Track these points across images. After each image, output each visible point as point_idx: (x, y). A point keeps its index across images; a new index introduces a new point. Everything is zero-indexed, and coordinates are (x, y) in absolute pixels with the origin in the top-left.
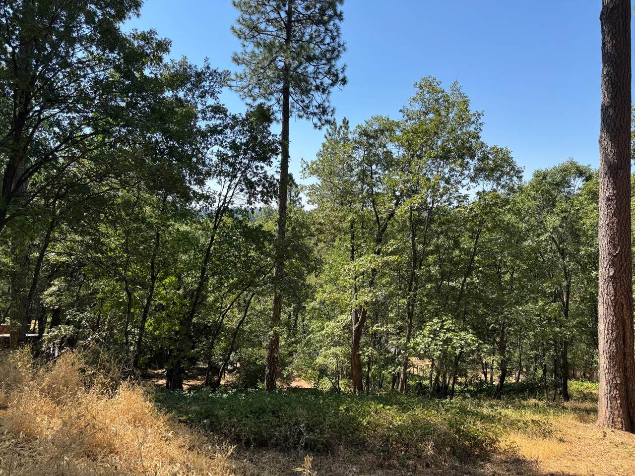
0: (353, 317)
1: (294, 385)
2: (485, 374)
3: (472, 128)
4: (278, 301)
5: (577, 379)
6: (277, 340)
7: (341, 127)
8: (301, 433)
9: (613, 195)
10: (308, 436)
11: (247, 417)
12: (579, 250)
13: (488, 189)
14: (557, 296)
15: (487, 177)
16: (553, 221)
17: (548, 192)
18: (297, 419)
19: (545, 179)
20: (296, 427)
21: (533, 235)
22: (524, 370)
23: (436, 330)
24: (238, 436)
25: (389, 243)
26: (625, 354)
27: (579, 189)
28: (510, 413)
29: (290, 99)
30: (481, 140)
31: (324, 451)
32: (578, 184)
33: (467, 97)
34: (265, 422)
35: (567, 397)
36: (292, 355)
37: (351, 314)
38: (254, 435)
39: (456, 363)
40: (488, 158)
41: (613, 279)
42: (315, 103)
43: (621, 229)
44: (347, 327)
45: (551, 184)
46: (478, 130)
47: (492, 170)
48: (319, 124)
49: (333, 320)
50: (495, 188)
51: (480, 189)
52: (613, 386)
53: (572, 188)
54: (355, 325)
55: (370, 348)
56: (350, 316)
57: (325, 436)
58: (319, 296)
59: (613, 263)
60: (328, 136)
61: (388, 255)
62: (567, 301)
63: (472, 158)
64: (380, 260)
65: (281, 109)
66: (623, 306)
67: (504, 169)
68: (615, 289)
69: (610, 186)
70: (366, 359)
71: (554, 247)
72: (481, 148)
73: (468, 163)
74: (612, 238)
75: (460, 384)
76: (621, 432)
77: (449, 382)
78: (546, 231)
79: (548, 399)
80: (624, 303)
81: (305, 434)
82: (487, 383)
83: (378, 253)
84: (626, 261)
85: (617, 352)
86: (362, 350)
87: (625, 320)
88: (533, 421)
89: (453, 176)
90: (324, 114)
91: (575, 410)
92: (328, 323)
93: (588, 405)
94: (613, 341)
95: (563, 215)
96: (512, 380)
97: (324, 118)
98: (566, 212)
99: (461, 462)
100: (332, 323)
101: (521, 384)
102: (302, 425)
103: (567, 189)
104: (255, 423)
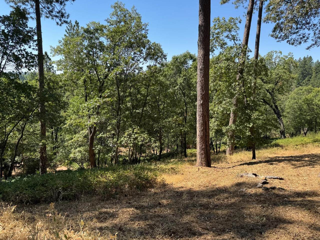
0: (89, 131)
1: (58, 169)
2: (154, 151)
3: (143, 32)
4: (43, 126)
5: (190, 148)
6: (45, 148)
7: (75, 26)
8: (60, 192)
9: (203, 68)
10: (64, 193)
11: (27, 190)
12: (190, 93)
13: (152, 64)
14: (182, 114)
15: (151, 58)
16: (180, 80)
17: (178, 66)
18: (57, 186)
19: (177, 60)
20: (57, 190)
21: (172, 87)
22: (170, 147)
23: (130, 133)
24: (21, 200)
25: (105, 92)
26: (206, 136)
27: (191, 65)
28: (163, 166)
29: (40, 6)
30: (148, 38)
31: (73, 199)
32: (190, 63)
33: (140, 15)
34: (37, 190)
35: (186, 156)
36: (56, 154)
37: (88, 129)
38: (31, 198)
39: (141, 148)
40: (151, 49)
41: (202, 105)
42: (56, 10)
43: (205, 83)
44: (85, 137)
45: (179, 63)
46: (146, 33)
47: (153, 55)
48: (60, 23)
49: (78, 134)
50: (155, 64)
51: (148, 64)
52: (202, 149)
53: (188, 65)
54: (90, 135)
55: (99, 146)
56: (87, 131)
57: (73, 191)
58: (68, 122)
59: (202, 98)
60: (67, 30)
61: (106, 98)
62: (186, 116)
63: (144, 48)
64: (102, 101)
65: (35, 12)
66: (205, 116)
67: (158, 55)
68: (203, 109)
69: (202, 64)
70: (97, 151)
71: (181, 92)
72: (148, 43)
73: (142, 50)
74: (202, 87)
75: (143, 157)
76: (205, 167)
77: (138, 157)
78: (177, 85)
79: (179, 158)
80: (206, 115)
81: (62, 193)
82: (155, 155)
83: (100, 97)
84: (207, 97)
85: (203, 135)
86: (95, 147)
87: (206, 122)
88: (172, 168)
89: (136, 56)
90: (62, 17)
91: (188, 161)
92: (75, 135)
93: (193, 158)
94: (202, 131)
95: (184, 77)
96: (165, 152)
97: (63, 19)
98: (185, 76)
99: (141, 191)
100: (77, 135)
101: (169, 153)
102: (60, 188)
103: (186, 65)
104: (31, 192)
